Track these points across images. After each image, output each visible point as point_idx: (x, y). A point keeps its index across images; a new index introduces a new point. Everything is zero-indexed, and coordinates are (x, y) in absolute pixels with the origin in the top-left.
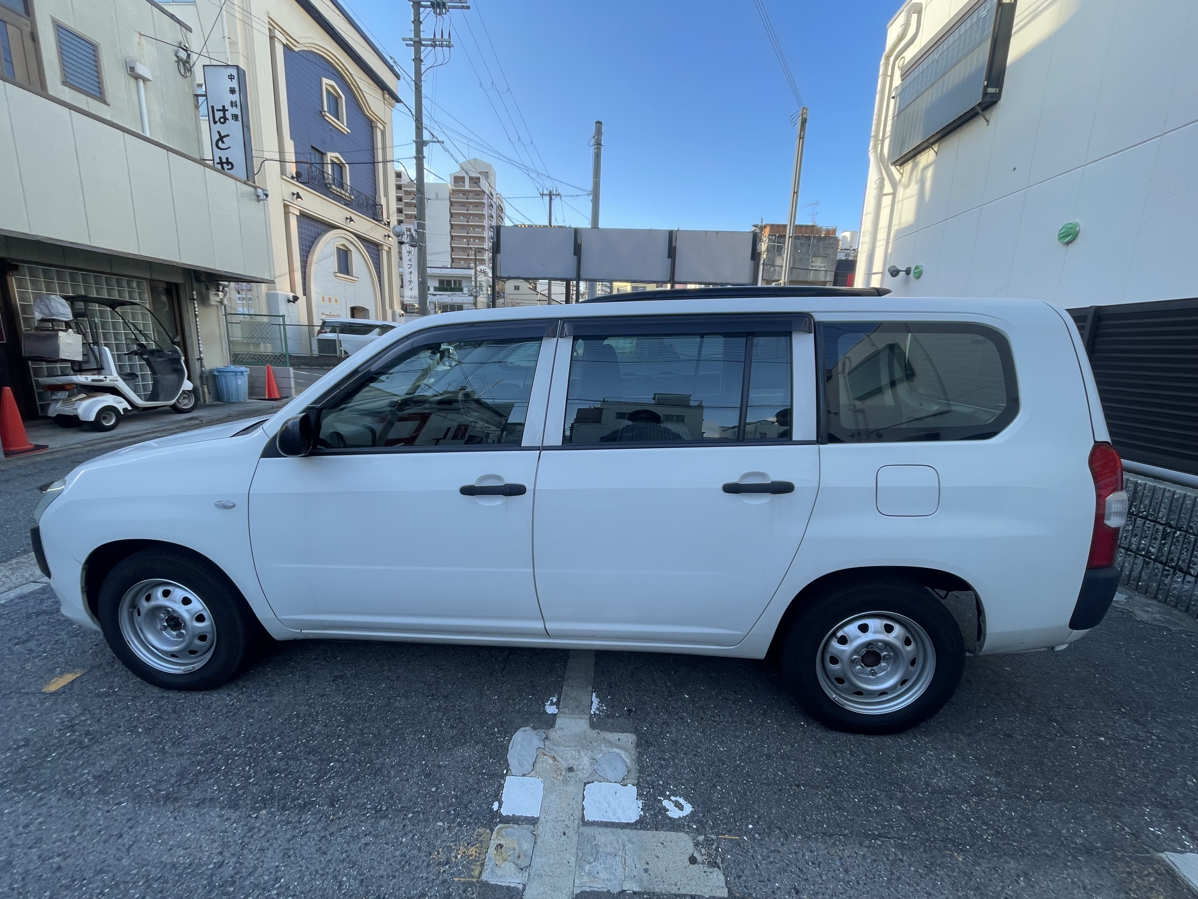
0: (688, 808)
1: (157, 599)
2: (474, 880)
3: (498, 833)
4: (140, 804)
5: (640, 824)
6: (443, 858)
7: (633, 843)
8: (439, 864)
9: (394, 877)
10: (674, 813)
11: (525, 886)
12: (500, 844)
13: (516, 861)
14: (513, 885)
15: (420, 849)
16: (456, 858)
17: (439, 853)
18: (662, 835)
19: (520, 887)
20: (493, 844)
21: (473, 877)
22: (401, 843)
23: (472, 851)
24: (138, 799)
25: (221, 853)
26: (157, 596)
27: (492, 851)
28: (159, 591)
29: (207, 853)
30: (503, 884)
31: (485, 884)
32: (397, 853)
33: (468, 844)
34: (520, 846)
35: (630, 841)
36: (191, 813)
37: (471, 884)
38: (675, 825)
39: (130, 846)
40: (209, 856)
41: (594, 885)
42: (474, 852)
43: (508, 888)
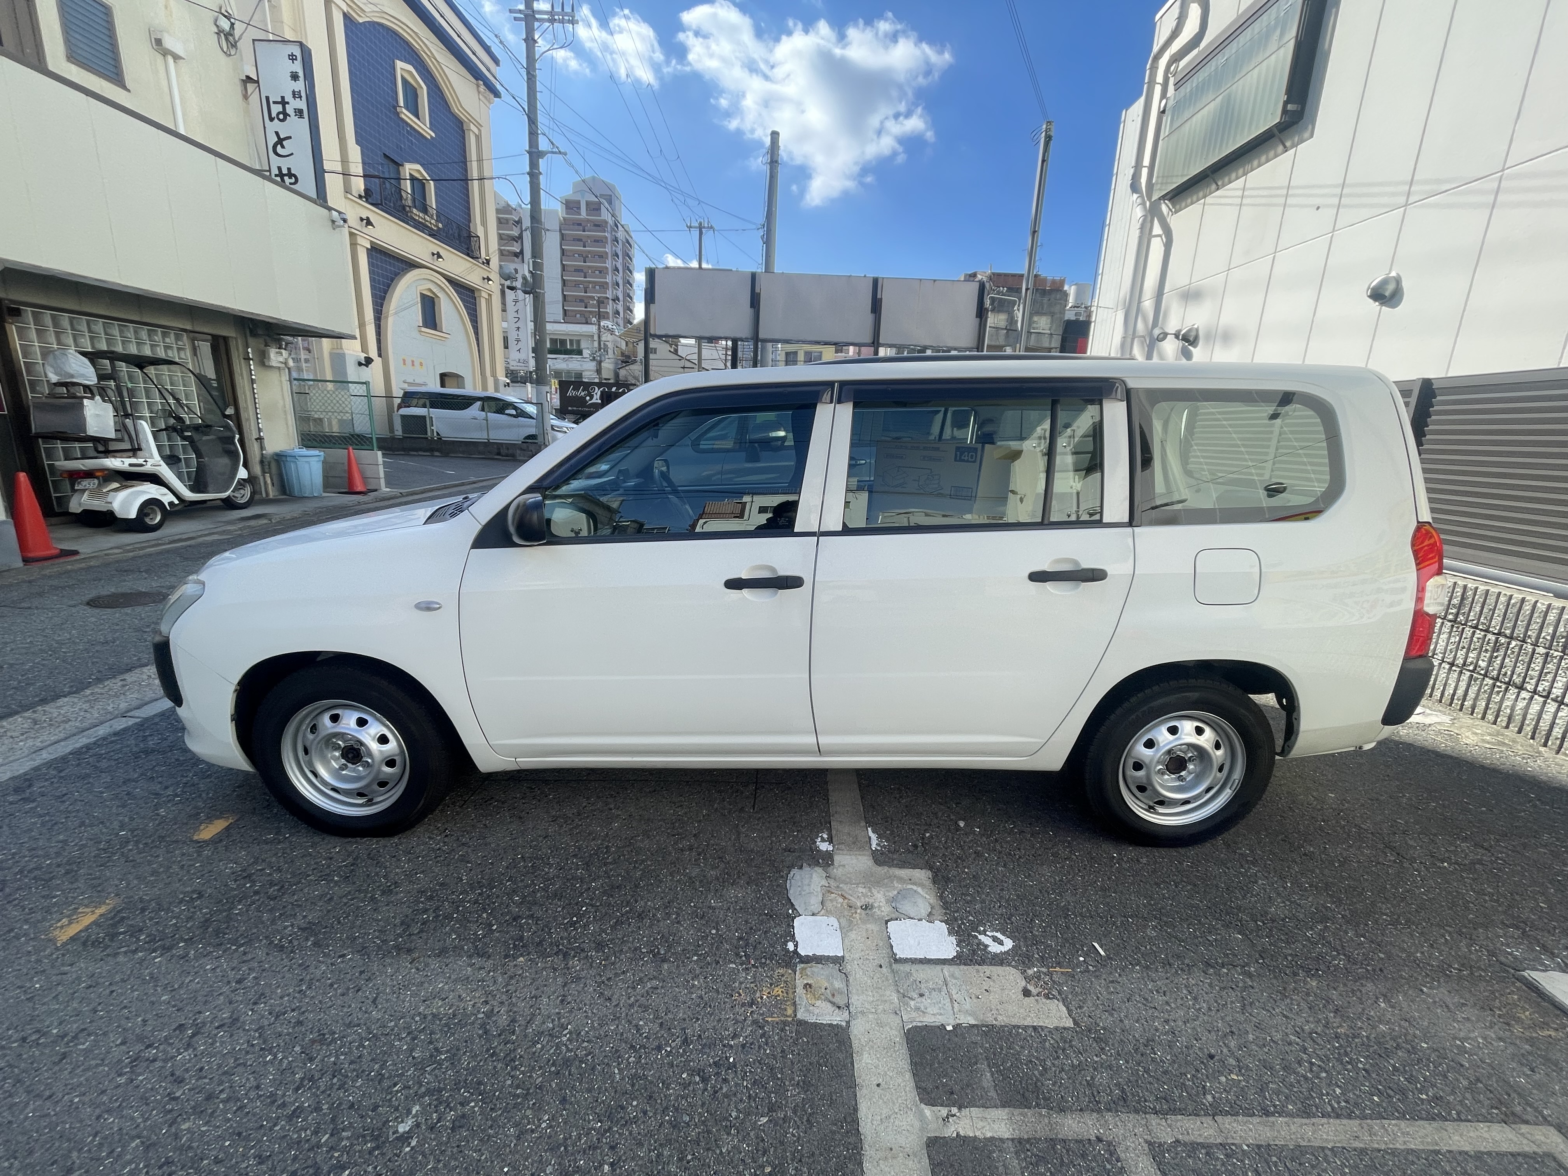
0: (1008, 944)
1: (327, 728)
2: (790, 1019)
3: (801, 973)
4: (368, 955)
5: (959, 960)
6: (745, 998)
7: (956, 979)
8: (743, 1005)
9: (698, 1019)
10: (994, 948)
11: (848, 1022)
12: (807, 984)
13: (831, 999)
14: (835, 1023)
15: (717, 991)
16: (762, 998)
17: (740, 995)
18: (988, 969)
19: (844, 1024)
20: (800, 983)
21: (787, 1016)
22: (693, 985)
23: (778, 991)
24: (363, 951)
25: (486, 1002)
26: (324, 724)
27: (800, 990)
28: (326, 719)
29: (471, 1003)
30: (825, 1022)
31: (801, 1023)
32: (694, 996)
33: (771, 985)
34: (832, 984)
35: (952, 976)
36: (435, 964)
37: (785, 1023)
38: (999, 960)
39: (375, 999)
40: (474, 1006)
41: (925, 1019)
42: (780, 992)
43: (831, 1025)
